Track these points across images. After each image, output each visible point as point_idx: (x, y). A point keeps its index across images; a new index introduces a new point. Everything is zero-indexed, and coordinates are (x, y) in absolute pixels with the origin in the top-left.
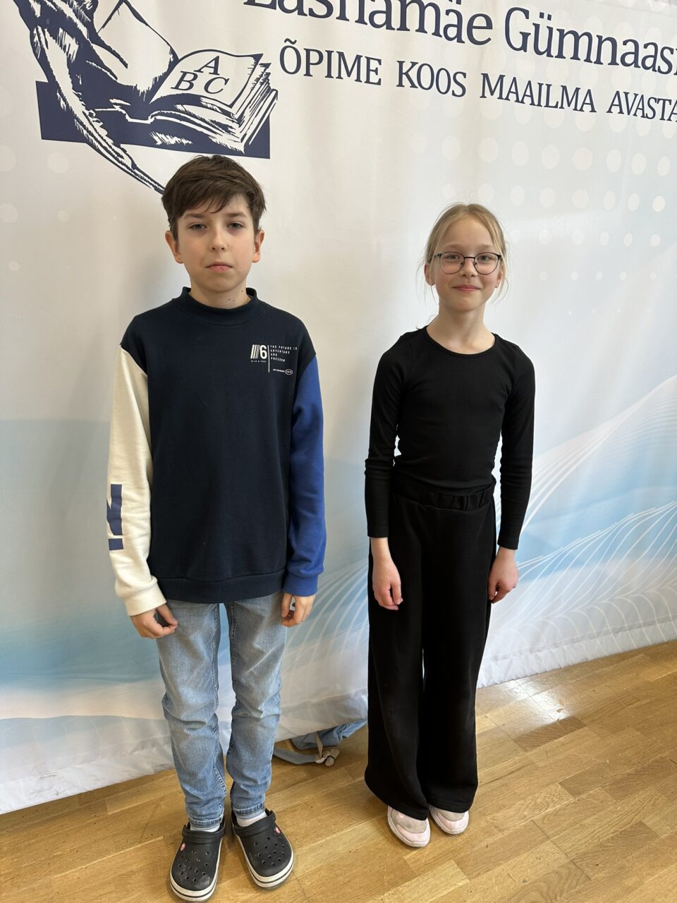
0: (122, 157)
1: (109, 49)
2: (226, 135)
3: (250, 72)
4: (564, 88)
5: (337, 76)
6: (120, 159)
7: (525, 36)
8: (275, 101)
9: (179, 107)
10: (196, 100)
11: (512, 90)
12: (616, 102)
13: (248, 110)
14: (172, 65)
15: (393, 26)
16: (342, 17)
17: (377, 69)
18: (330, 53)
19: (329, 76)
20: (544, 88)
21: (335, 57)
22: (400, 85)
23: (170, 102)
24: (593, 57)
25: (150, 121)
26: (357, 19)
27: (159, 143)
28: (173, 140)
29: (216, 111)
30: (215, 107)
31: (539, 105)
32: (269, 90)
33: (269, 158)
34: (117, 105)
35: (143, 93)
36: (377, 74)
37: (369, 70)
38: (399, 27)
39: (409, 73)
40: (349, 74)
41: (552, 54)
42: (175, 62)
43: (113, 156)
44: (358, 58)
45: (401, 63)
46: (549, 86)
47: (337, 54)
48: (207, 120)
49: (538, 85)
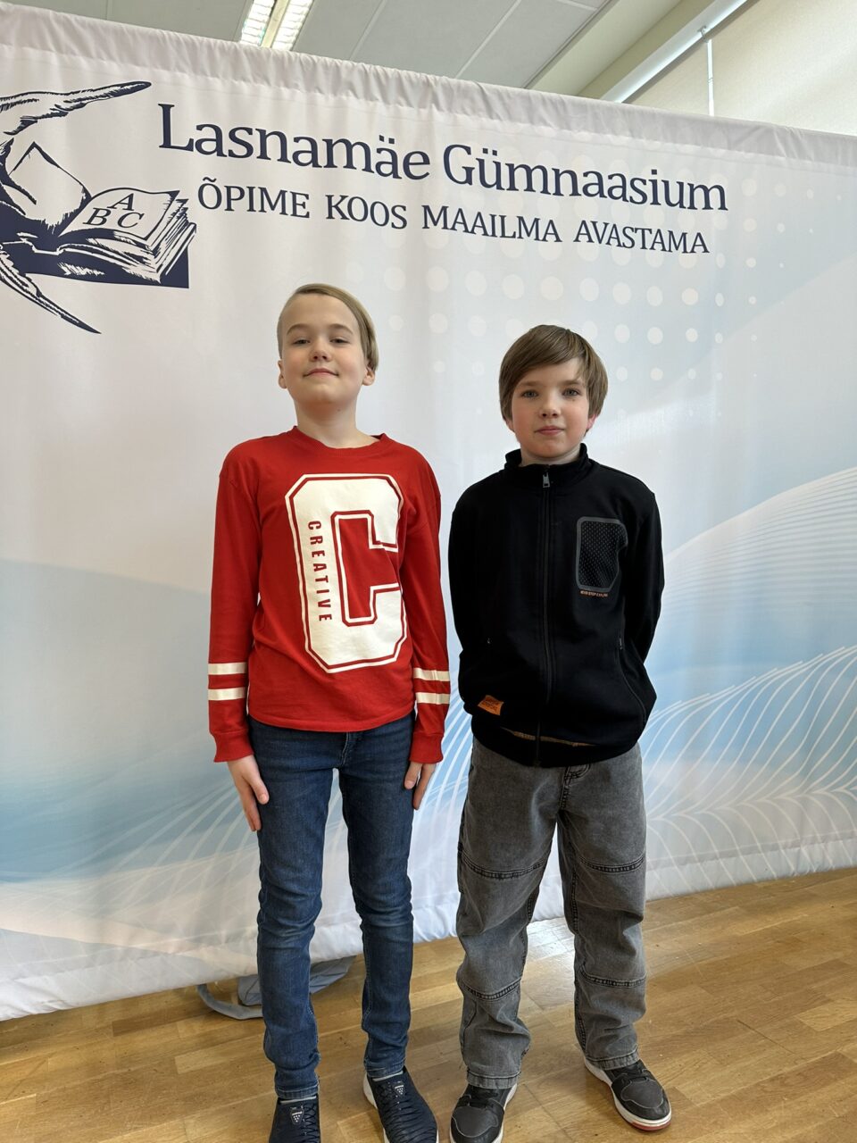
0: (27, 286)
1: (18, 188)
2: (140, 266)
3: (166, 207)
4: (521, 219)
5: (260, 209)
6: (25, 288)
7: (469, 170)
8: (194, 233)
9: (91, 240)
10: (109, 234)
11: (458, 221)
12: (583, 231)
13: (164, 243)
14: (84, 203)
15: (320, 164)
16: (263, 155)
17: (304, 203)
18: (251, 189)
19: (251, 209)
20: (498, 220)
21: (257, 193)
22: (330, 216)
23: (81, 236)
24: (552, 188)
25: (58, 252)
26: (279, 158)
27: (68, 273)
28: (84, 272)
29: (130, 243)
30: (128, 240)
31: (494, 235)
32: (187, 224)
33: (187, 287)
34: (24, 238)
35: (52, 227)
36: (304, 207)
37: (295, 204)
38: (326, 164)
39: (339, 206)
40: (273, 208)
41: (503, 186)
42: (88, 199)
43: (18, 285)
44: (282, 193)
45: (330, 197)
46: (503, 218)
47: (259, 190)
48: (120, 252)
49: (490, 217)
